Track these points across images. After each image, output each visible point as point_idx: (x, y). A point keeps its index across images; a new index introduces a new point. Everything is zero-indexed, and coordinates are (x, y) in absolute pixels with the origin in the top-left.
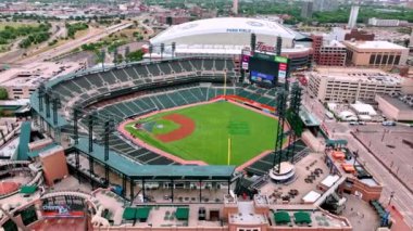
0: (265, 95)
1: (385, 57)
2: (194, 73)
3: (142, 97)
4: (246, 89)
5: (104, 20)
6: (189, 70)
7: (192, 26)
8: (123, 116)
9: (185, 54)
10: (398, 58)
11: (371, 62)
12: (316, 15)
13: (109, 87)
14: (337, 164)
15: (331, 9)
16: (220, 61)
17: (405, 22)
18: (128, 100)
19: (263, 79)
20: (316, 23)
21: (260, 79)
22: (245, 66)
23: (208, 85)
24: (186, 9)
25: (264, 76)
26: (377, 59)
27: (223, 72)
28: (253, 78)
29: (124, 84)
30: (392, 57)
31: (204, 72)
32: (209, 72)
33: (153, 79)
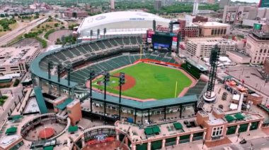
0: (165, 57)
1: (219, 30)
2: (119, 47)
3: (90, 65)
4: (151, 54)
5: (25, 17)
6: (116, 45)
7: (102, 18)
8: (84, 78)
9: (111, 35)
10: (225, 30)
11: (212, 34)
12: (163, 8)
13: (71, 60)
14: (234, 88)
15: (170, 5)
16: (133, 38)
17: (213, 11)
18: (83, 68)
19: (162, 47)
20: (166, 13)
21: (160, 48)
22: (150, 40)
23: (128, 54)
24: (78, 7)
25: (163, 45)
26: (216, 32)
27: (136, 45)
28: (155, 47)
29: (79, 57)
30: (222, 30)
31: (125, 46)
32: (127, 46)
33: (96, 52)
